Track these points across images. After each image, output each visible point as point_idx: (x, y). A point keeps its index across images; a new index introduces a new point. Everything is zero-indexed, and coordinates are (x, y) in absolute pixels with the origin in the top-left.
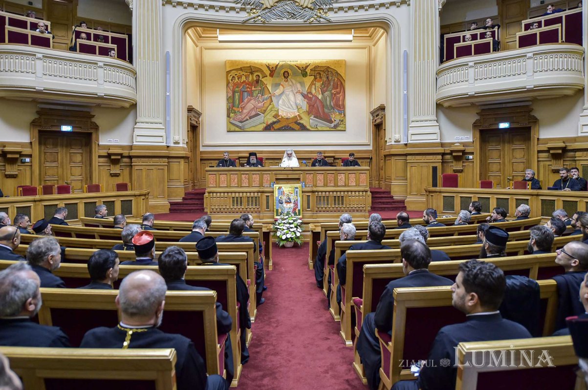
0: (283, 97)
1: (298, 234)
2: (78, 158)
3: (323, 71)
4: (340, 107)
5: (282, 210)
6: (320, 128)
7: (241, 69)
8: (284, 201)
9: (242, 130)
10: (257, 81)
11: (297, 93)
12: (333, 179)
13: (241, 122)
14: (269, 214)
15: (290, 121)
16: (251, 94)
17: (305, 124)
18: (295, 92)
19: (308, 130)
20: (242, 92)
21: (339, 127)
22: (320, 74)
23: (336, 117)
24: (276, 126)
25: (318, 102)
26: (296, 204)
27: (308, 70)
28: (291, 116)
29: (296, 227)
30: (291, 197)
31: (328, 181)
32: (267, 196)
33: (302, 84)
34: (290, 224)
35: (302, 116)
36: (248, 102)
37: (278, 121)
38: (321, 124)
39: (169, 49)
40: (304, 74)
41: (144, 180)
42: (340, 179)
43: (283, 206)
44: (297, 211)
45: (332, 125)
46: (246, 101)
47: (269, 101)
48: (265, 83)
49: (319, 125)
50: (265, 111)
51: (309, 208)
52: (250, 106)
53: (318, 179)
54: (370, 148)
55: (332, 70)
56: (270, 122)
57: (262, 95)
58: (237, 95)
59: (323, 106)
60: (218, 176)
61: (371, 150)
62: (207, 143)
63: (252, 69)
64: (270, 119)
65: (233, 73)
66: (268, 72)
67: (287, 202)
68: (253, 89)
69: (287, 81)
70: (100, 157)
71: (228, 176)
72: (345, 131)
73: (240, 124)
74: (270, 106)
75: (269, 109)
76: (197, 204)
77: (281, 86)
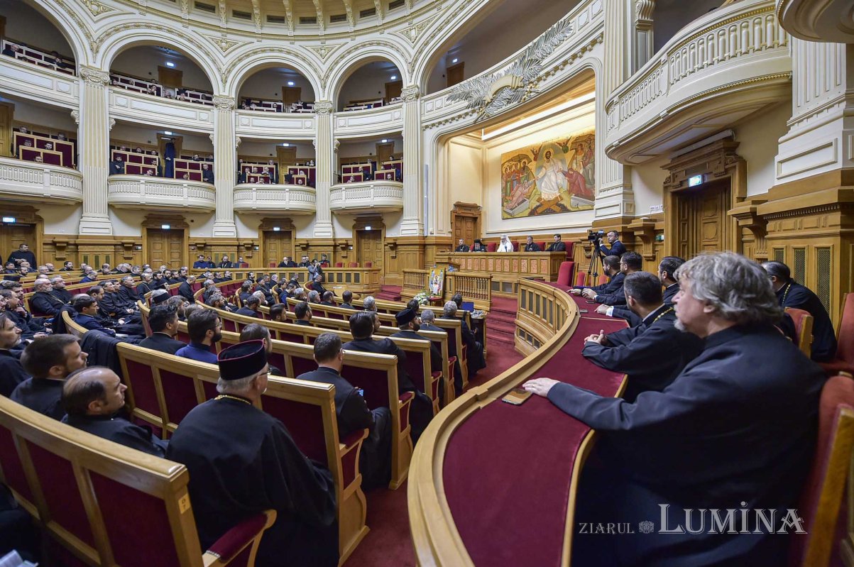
0: (546, 179)
3: (585, 141)
5: (432, 289)
6: (579, 208)
7: (512, 160)
9: (512, 217)
10: (524, 168)
11: (558, 172)
13: (512, 209)
15: (552, 203)
16: (519, 181)
17: (565, 205)
18: (556, 171)
19: (568, 211)
20: (512, 182)
22: (581, 145)
24: (539, 210)
25: (579, 178)
27: (569, 145)
28: (552, 197)
30: (438, 279)
33: (563, 161)
35: (563, 196)
36: (517, 190)
38: (582, 202)
40: (565, 150)
46: (515, 189)
47: (533, 185)
48: (530, 168)
49: (580, 203)
50: (530, 196)
52: (518, 193)
56: (534, 207)
57: (528, 181)
58: (509, 185)
59: (585, 182)
62: (490, 230)
63: (519, 157)
64: (534, 204)
65: (506, 165)
66: (532, 157)
68: (521, 176)
69: (548, 162)
73: (511, 212)
74: (534, 191)
75: (533, 193)
77: (543, 169)
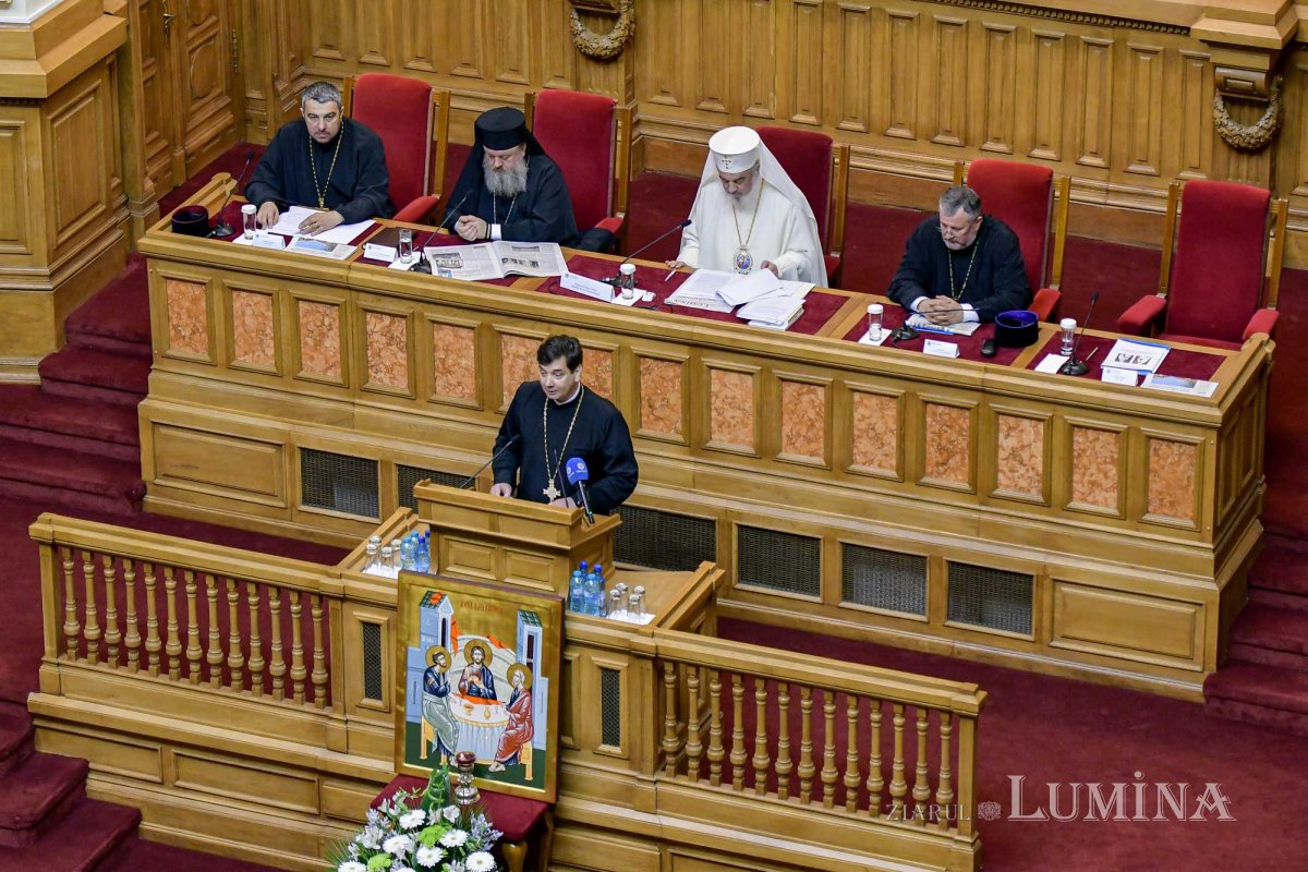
8: (453, 681)
12: (963, 443)
14: (369, 729)
30: (498, 668)
31: (932, 451)
32: (373, 628)
42: (1014, 454)
43: (446, 711)
44: (526, 758)
51: (611, 736)
53: (859, 426)
60: (218, 295)
67: (469, 692)
71: (284, 310)
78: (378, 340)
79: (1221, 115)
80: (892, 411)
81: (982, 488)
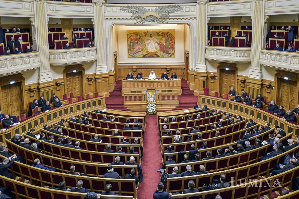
0: (150, 44)
1: (155, 110)
2: (77, 79)
3: (166, 34)
4: (173, 48)
5: (149, 100)
6: (164, 56)
7: (133, 33)
8: (150, 97)
9: (134, 57)
10: (140, 38)
11: (155, 43)
13: (133, 54)
14: (145, 101)
16: (137, 43)
17: (159, 55)
18: (155, 42)
19: (160, 57)
20: (134, 43)
21: (172, 56)
22: (165, 35)
23: (171, 52)
24: (147, 56)
25: (164, 46)
26: (154, 98)
27: (160, 34)
28: (153, 52)
29: (154, 108)
30: (152, 96)
31: (166, 85)
32: (145, 96)
33: (158, 39)
34: (152, 107)
35: (158, 52)
36: (136, 47)
37: (148, 54)
38: (165, 55)
39: (107, 37)
41: (100, 86)
45: (170, 55)
46: (135, 46)
47: (144, 46)
48: (143, 38)
49: (164, 55)
50: (143, 50)
51: (158, 99)
52: (137, 48)
54: (184, 64)
55: (169, 33)
56: (145, 54)
57: (142, 44)
58: (132, 44)
59: (166, 48)
60: (126, 83)
61: (185, 65)
62: (120, 62)
63: (137, 33)
64: (145, 53)
65: (130, 35)
66: (144, 35)
68: (138, 41)
69: (151, 38)
70: (85, 79)
71: (130, 83)
72: (174, 57)
73: (133, 55)
74: (145, 48)
75: (144, 49)
76: (119, 93)
77: (149, 40)
78: (136, 84)
79: (167, 72)
80: (164, 83)
81: (169, 86)
